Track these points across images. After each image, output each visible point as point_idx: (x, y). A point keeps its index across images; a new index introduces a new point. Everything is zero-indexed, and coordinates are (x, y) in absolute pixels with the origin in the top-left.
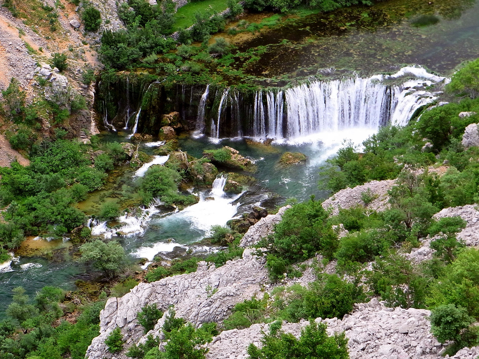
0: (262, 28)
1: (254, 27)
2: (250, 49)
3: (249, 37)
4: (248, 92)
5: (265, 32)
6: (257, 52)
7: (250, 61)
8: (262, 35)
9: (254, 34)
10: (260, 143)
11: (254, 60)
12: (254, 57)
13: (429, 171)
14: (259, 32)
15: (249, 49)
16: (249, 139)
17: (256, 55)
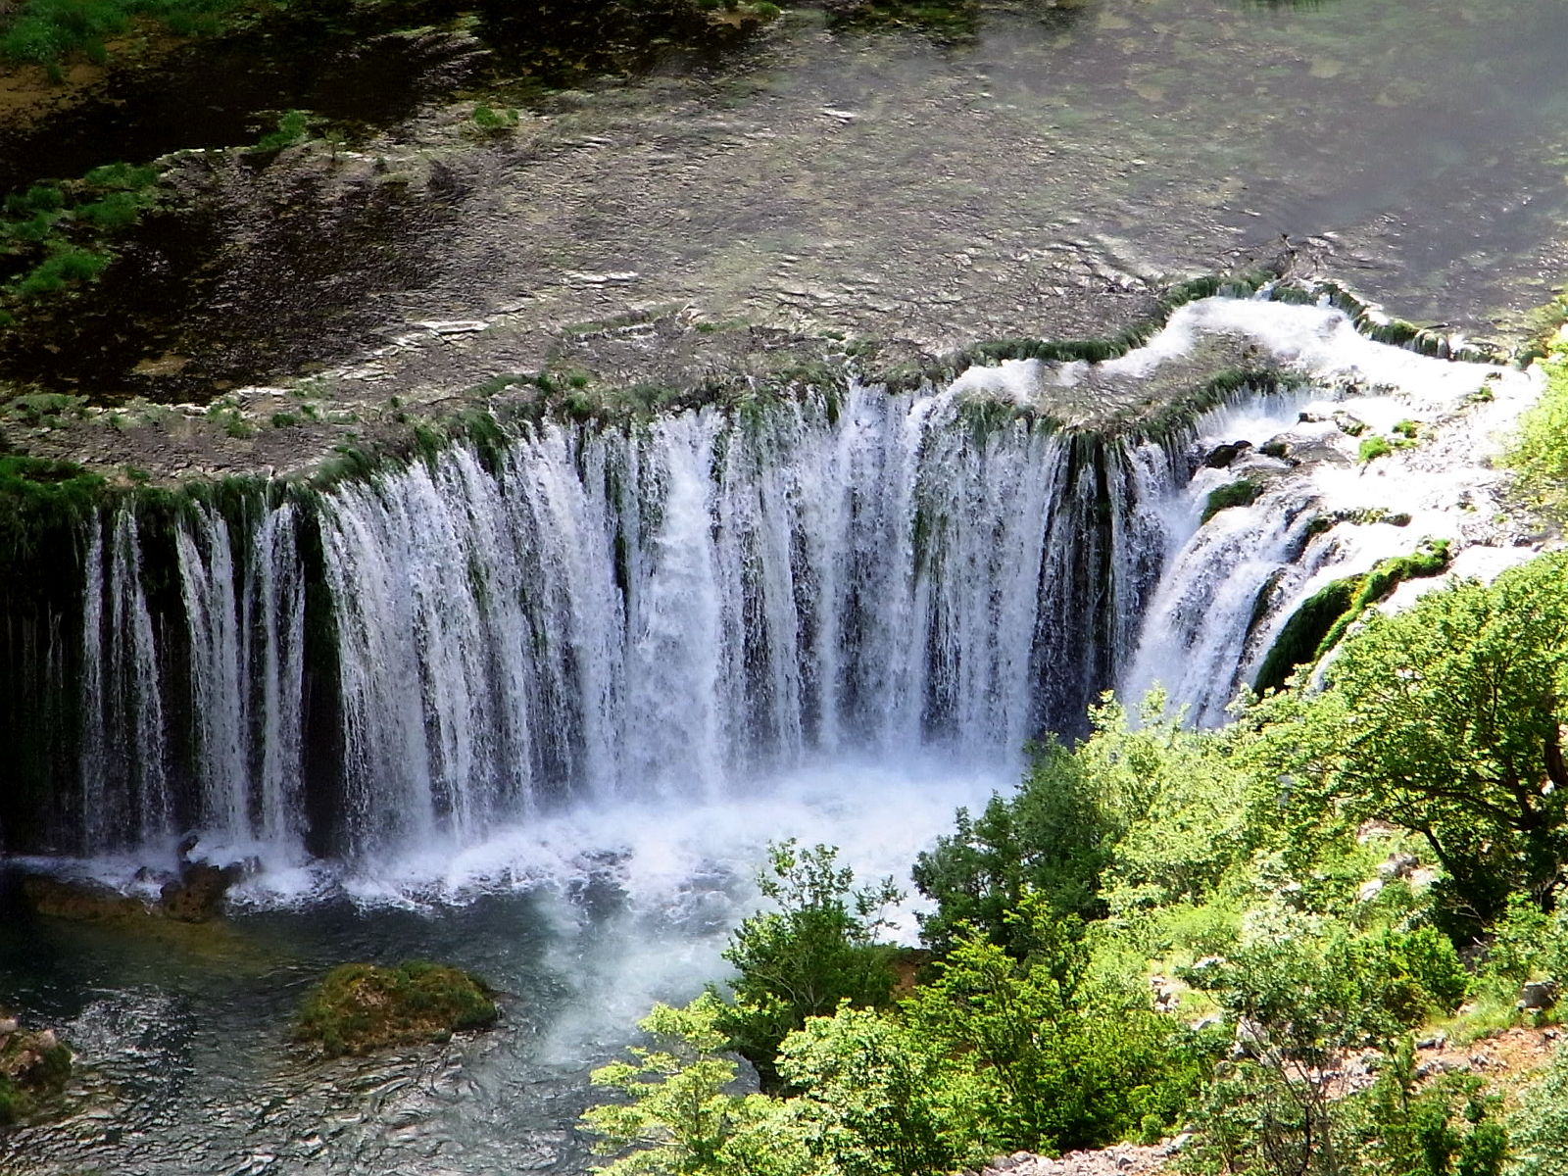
0: (117, 31)
1: (59, 20)
2: (34, 191)
3: (24, 99)
4: (28, 516)
5: (145, 57)
6: (86, 210)
7: (36, 279)
8: (119, 78)
9: (55, 81)
10: (135, 901)
11: (67, 273)
12: (67, 252)
13: (1421, 1066)
14: (95, 61)
15: (22, 192)
16: (47, 878)
17: (81, 235)
